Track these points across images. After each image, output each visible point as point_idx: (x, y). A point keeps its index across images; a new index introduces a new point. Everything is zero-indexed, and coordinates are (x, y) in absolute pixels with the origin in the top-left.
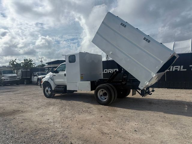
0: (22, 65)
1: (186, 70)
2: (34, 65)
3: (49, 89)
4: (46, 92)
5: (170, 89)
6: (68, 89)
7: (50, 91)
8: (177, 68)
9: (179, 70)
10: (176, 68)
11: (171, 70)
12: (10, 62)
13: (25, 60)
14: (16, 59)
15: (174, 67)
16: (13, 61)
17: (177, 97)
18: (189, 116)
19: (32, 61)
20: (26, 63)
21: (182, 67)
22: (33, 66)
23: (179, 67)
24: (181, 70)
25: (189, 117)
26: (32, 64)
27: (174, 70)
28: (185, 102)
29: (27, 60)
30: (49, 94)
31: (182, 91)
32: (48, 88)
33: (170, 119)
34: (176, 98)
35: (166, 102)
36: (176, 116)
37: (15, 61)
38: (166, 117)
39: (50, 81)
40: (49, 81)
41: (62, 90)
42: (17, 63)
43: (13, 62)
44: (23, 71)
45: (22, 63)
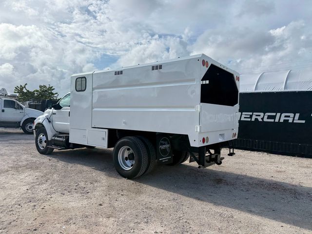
0: (36, 95)
1: (303, 122)
2: (55, 95)
3: (44, 139)
4: (39, 144)
5: (272, 155)
6: (71, 141)
7: (45, 142)
8: (289, 117)
9: (291, 121)
10: (285, 116)
11: (277, 120)
12: (16, 88)
13: (41, 87)
14: (26, 84)
15: (283, 115)
16: (21, 86)
17: (279, 172)
18: (283, 222)
19: (54, 89)
20: (43, 91)
21: (297, 115)
22: (55, 98)
23: (292, 115)
24: (295, 122)
25: (283, 224)
26: (53, 94)
27: (282, 121)
28: (290, 184)
29: (45, 86)
30: (43, 147)
31: (293, 161)
32: (43, 136)
33: (240, 225)
34: (275, 175)
35: (251, 182)
36: (256, 219)
37: (25, 87)
38: (235, 217)
39: (46, 124)
40: (44, 123)
41: (63, 141)
42: (28, 91)
43: (22, 88)
44: (32, 103)
45: (37, 91)
